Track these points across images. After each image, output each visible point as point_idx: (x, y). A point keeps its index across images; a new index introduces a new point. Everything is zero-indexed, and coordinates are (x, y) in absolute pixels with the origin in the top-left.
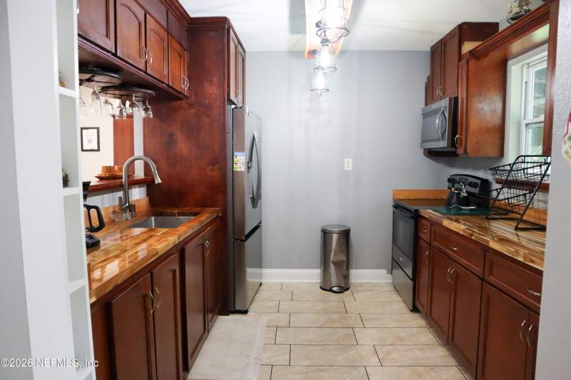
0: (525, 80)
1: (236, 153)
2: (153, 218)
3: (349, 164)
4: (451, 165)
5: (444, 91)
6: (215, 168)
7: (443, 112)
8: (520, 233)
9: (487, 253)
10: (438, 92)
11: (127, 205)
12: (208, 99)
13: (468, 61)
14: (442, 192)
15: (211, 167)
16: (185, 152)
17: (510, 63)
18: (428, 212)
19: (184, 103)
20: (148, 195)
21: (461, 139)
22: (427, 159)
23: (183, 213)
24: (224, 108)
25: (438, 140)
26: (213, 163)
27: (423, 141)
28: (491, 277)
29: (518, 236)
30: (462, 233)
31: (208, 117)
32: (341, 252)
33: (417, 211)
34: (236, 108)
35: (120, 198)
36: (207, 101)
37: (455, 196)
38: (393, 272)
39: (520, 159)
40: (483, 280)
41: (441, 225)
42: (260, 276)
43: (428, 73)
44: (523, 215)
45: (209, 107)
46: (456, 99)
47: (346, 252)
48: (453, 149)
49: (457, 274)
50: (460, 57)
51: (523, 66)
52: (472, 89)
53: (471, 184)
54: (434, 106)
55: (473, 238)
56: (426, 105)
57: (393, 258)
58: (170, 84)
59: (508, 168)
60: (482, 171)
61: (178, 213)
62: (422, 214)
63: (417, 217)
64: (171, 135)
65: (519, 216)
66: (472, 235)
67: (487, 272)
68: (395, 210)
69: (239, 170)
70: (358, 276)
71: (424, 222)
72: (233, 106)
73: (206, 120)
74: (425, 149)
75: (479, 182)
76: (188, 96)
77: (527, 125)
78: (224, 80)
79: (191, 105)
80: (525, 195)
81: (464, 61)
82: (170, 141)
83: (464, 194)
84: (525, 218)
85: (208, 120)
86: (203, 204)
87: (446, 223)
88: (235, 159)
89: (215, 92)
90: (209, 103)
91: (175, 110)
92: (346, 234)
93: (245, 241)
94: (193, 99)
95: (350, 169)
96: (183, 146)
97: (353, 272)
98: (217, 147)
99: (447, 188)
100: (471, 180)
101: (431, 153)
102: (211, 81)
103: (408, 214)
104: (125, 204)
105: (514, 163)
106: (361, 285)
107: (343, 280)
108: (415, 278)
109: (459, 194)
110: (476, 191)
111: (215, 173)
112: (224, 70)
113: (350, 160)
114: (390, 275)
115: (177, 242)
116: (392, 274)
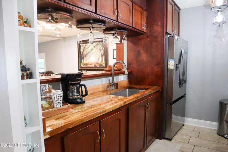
1: (169, 60)
2: (128, 89)
6: (159, 67)
11: (113, 83)
12: (156, 33)
15: (156, 67)
16: (145, 59)
19: (144, 36)
20: (128, 79)
23: (141, 88)
24: (164, 37)
26: (158, 64)
31: (156, 42)
34: (170, 37)
35: (110, 80)
36: (155, 35)
42: (184, 121)
45: (156, 37)
58: (134, 26)
61: (139, 88)
64: (139, 51)
69: (170, 68)
72: (169, 36)
73: (155, 44)
76: (147, 32)
78: (164, 23)
79: (148, 37)
82: (138, 54)
85: (156, 43)
86: (152, 84)
88: (169, 63)
89: (159, 29)
90: (156, 35)
91: (141, 39)
93: (172, 104)
94: (149, 34)
96: (144, 57)
98: (160, 57)
102: (157, 24)
104: (112, 83)
111: (158, 70)
112: (164, 17)
115: (123, 105)
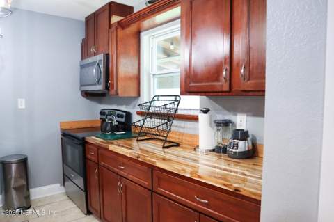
0: (151, 46)
3: (22, 104)
4: (100, 102)
5: (97, 49)
7: (98, 64)
8: (166, 150)
9: (154, 171)
10: (92, 50)
13: (116, 29)
14: (96, 121)
17: (142, 34)
18: (95, 139)
21: (113, 84)
22: (85, 99)
25: (95, 84)
27: (81, 86)
28: (159, 189)
29: (164, 152)
30: (128, 155)
32: (21, 177)
33: (84, 138)
37: (109, 125)
38: (66, 184)
39: (156, 98)
40: (152, 191)
41: (107, 149)
43: (83, 36)
44: (166, 137)
46: (108, 55)
47: (25, 177)
48: (106, 91)
49: (126, 186)
50: (110, 26)
51: (150, 37)
52: (119, 49)
53: (118, 116)
54: (90, 60)
55: (139, 159)
56: (82, 59)
57: (64, 175)
59: (149, 104)
60: (124, 106)
62: (89, 141)
63: (84, 143)
65: (164, 138)
66: (138, 157)
67: (155, 185)
68: (63, 138)
70: (36, 193)
71: (90, 146)
74: (82, 92)
75: (124, 114)
77: (154, 75)
80: (166, 123)
81: (113, 28)
83: (115, 123)
84: (168, 139)
87: (112, 147)
92: (24, 163)
95: (24, 107)
97: (32, 191)
99: (99, 119)
100: (118, 112)
101: (88, 95)
103: (76, 141)
105: (152, 101)
106: (40, 200)
107: (24, 201)
108: (87, 189)
109: (111, 123)
110: (123, 120)
113: (23, 100)
114: (63, 187)
116: (64, 185)
